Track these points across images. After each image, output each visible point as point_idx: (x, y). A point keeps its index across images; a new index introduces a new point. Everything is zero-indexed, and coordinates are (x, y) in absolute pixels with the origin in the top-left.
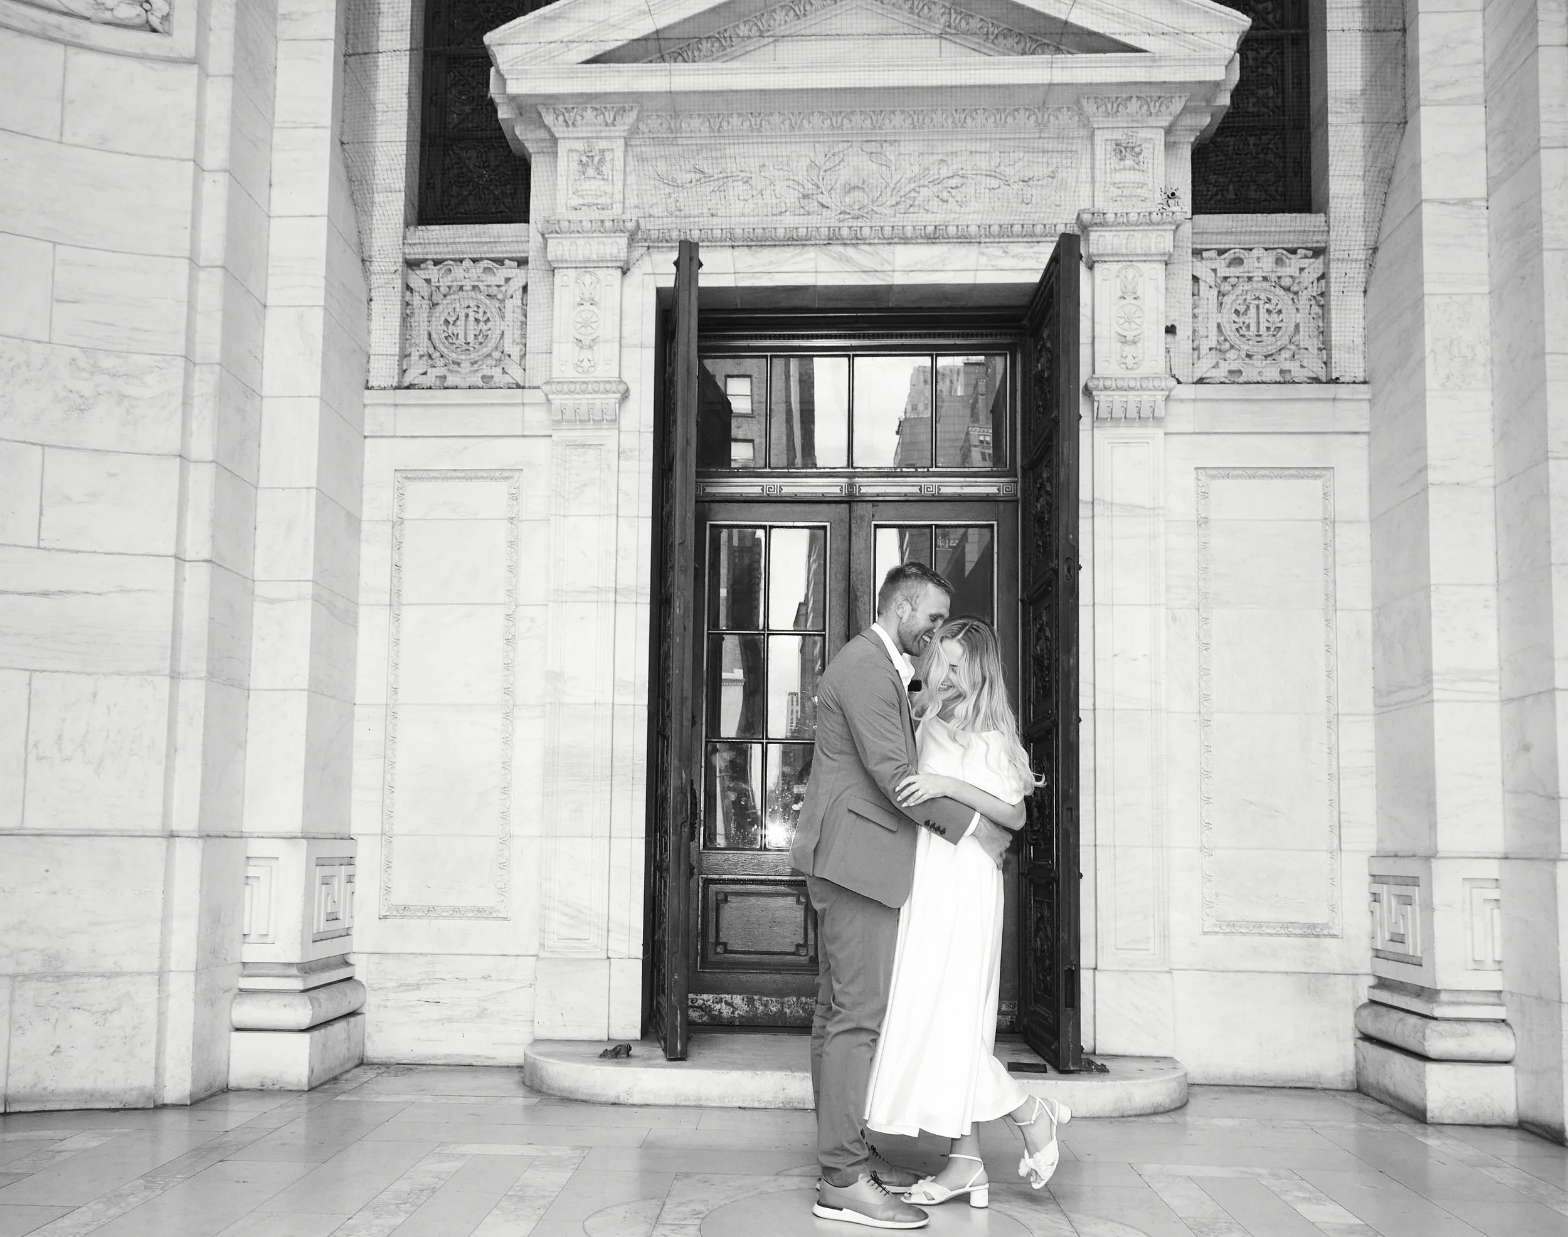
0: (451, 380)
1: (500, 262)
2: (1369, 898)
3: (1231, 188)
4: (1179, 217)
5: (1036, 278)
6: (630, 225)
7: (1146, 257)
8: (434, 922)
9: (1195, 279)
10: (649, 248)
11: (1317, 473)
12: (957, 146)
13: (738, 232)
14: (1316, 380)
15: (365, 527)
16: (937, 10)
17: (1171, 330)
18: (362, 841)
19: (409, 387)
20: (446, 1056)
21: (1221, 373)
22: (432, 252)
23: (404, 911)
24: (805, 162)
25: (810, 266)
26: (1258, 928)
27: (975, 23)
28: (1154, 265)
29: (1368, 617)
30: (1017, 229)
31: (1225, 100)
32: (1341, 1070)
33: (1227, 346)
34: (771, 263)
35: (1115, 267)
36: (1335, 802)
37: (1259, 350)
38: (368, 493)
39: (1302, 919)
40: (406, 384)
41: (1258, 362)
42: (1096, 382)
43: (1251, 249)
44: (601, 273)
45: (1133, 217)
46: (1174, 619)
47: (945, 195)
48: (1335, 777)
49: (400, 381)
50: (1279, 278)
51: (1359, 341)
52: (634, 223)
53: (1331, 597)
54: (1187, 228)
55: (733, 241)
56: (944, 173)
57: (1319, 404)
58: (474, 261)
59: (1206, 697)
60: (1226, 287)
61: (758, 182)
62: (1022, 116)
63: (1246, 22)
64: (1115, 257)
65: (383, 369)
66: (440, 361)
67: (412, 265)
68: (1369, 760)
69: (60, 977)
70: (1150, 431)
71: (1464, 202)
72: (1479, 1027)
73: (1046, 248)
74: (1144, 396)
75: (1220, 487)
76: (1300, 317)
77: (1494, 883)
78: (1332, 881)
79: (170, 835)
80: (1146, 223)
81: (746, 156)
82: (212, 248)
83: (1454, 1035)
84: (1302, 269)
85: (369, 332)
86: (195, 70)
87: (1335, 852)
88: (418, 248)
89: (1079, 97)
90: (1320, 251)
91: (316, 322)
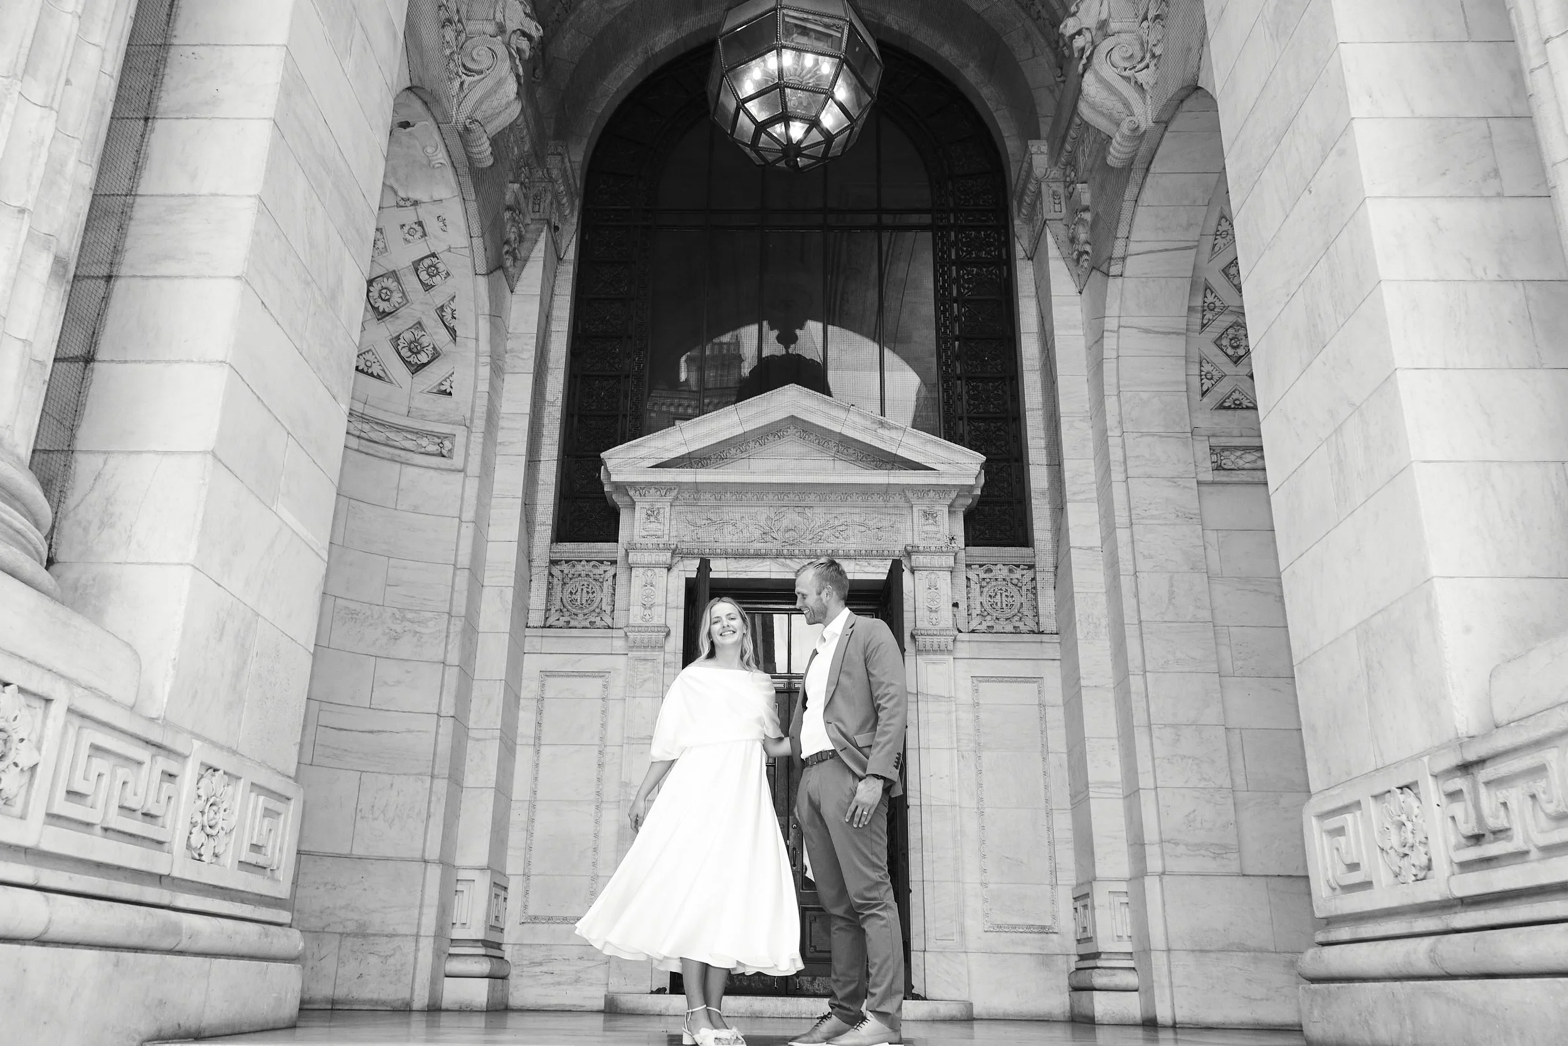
0: (572, 623)
1: (602, 562)
2: (1073, 910)
3: (987, 532)
4: (956, 549)
5: (884, 577)
6: (673, 547)
7: (941, 569)
8: (552, 926)
9: (968, 579)
10: (682, 557)
11: (1035, 680)
12: (843, 510)
13: (730, 551)
14: (1033, 632)
15: (522, 701)
16: (832, 444)
17: (956, 605)
18: (511, 878)
19: (550, 627)
20: (556, 1005)
21: (983, 627)
22: (565, 557)
23: (535, 919)
24: (764, 516)
25: (767, 568)
26: (1014, 928)
27: (851, 451)
28: (945, 572)
29: (1065, 756)
30: (874, 552)
31: (978, 492)
32: (1062, 1010)
33: (986, 613)
34: (746, 567)
35: (925, 573)
36: (1052, 858)
37: (1003, 616)
38: (524, 683)
39: (1037, 923)
40: (548, 625)
41: (1002, 622)
42: (916, 631)
43: (996, 565)
44: (656, 570)
45: (933, 549)
46: (963, 757)
47: (837, 534)
48: (1052, 843)
49: (545, 624)
50: (1011, 579)
51: (1053, 612)
52: (675, 545)
53: (1045, 746)
54: (962, 554)
55: (726, 555)
56: (837, 523)
57: (1034, 644)
58: (587, 561)
59: (982, 799)
60: (984, 584)
61: (740, 525)
62: (875, 497)
63: (984, 458)
64: (925, 568)
65: (536, 618)
66: (567, 614)
67: (554, 563)
68: (1069, 835)
69: (365, 936)
70: (946, 657)
71: (1091, 548)
72: (1120, 971)
73: (889, 563)
74: (942, 639)
75: (983, 686)
76: (1023, 599)
77: (1125, 894)
78: (1053, 902)
79: (426, 861)
80: (940, 551)
81: (733, 513)
82: (464, 559)
83: (1106, 975)
84: (1022, 575)
85: (529, 598)
86: (462, 474)
87: (1054, 885)
88: (558, 555)
89: (904, 489)
90: (1031, 567)
91: (509, 594)
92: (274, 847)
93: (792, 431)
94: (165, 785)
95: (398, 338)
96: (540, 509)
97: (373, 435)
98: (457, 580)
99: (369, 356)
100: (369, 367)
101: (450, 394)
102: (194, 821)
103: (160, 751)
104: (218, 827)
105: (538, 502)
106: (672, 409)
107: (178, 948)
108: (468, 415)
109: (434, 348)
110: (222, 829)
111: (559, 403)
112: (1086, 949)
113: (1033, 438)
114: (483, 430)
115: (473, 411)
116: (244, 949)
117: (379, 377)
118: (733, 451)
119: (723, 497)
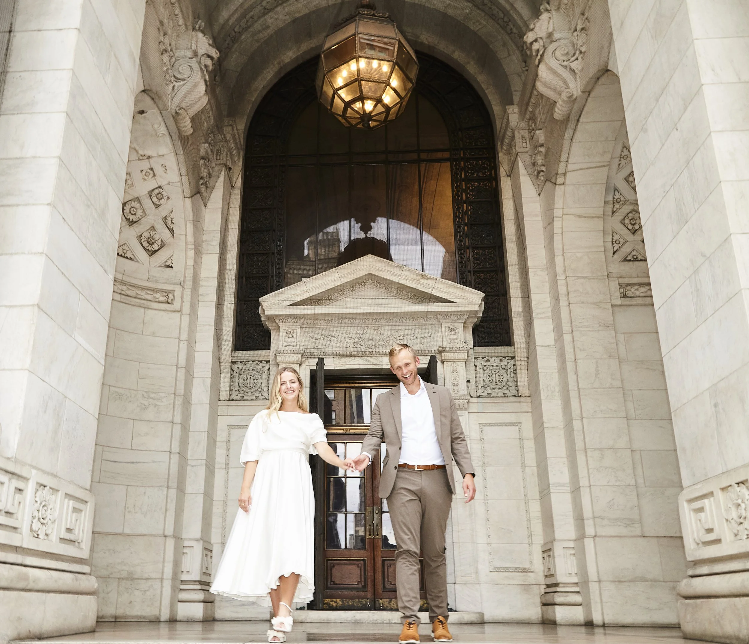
0: (245, 398)
1: (261, 362)
2: (542, 559)
3: (486, 338)
4: (468, 349)
5: (426, 366)
6: (302, 352)
7: (459, 360)
9: (476, 366)
10: (307, 358)
11: (516, 424)
12: (401, 327)
13: (335, 353)
14: (515, 396)
15: (218, 444)
16: (393, 289)
17: (468, 381)
18: (215, 545)
19: (232, 400)
20: (242, 617)
21: (485, 394)
22: (240, 359)
24: (355, 332)
25: (357, 363)
26: (507, 569)
27: (405, 293)
28: (462, 363)
29: (535, 469)
30: (420, 352)
31: (480, 315)
32: (537, 617)
33: (486, 386)
34: (345, 362)
35: (450, 363)
36: (529, 528)
37: (497, 387)
38: (219, 433)
39: (521, 566)
41: (496, 391)
43: (492, 357)
45: (454, 349)
48: (529, 520)
49: (229, 399)
50: (501, 366)
51: (527, 384)
53: (523, 463)
54: (472, 351)
55: (333, 356)
56: (397, 335)
57: (516, 403)
58: (253, 361)
59: (486, 495)
60: (485, 368)
61: (340, 338)
62: (420, 319)
63: (483, 295)
64: (450, 360)
65: (224, 395)
66: (242, 392)
67: (233, 363)
68: (539, 514)
69: (132, 579)
70: (463, 412)
71: (548, 346)
72: (571, 594)
73: (429, 357)
74: (461, 401)
75: (486, 429)
76: (509, 377)
77: (573, 549)
78: (530, 554)
79: (165, 536)
80: (459, 350)
81: (337, 331)
82: (182, 362)
83: (563, 596)
84: (508, 363)
85: (220, 383)
86: (180, 313)
87: (530, 544)
88: (236, 358)
89: (436, 314)
90: (513, 358)
91: (208, 382)
92: (79, 530)
93: (370, 282)
94: (17, 496)
95: (141, 236)
96: (224, 331)
97: (129, 293)
98: (179, 374)
99: (125, 247)
100: (125, 253)
101: (172, 267)
102: (34, 515)
103: (14, 476)
104: (48, 519)
105: (224, 328)
106: (300, 272)
107: (28, 587)
108: (182, 279)
109: (162, 241)
110: (50, 520)
111: (234, 270)
112: (550, 581)
113: (513, 282)
114: (191, 287)
115: (185, 277)
116: (65, 588)
117: (131, 259)
118: (336, 295)
119: (330, 322)
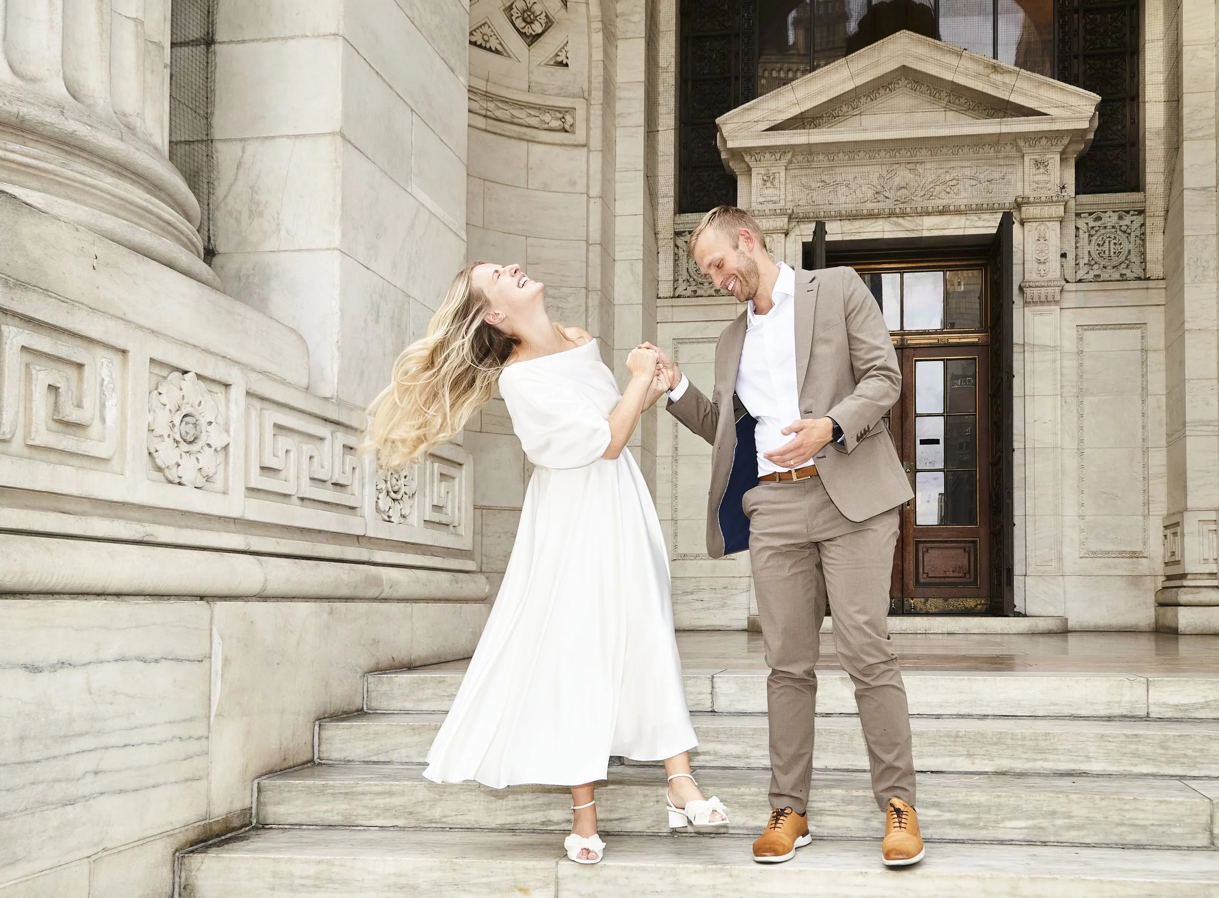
0: (699, 292)
2: (1163, 537)
3: (1098, 178)
4: (1066, 198)
5: (994, 231)
6: (789, 212)
7: (1050, 219)
8: (699, 562)
10: (798, 222)
11: (1138, 326)
12: (954, 164)
13: (844, 212)
14: (1139, 279)
16: (944, 94)
17: (1064, 255)
19: (679, 297)
20: (707, 626)
21: (1090, 276)
22: (686, 227)
23: (684, 557)
24: (877, 175)
25: (880, 228)
26: (1107, 554)
27: (963, 100)
28: (1054, 223)
29: (1164, 398)
30: (985, 206)
31: (1091, 136)
32: (1148, 622)
33: (1093, 262)
34: (860, 228)
35: (1035, 224)
36: (1146, 491)
37: (1110, 264)
39: (1129, 549)
40: (677, 295)
41: (1109, 270)
42: (1025, 284)
43: (1106, 212)
44: (775, 236)
45: (1043, 199)
46: (1066, 402)
47: (948, 190)
48: (1146, 479)
49: (674, 294)
50: (1121, 226)
51: (1161, 258)
52: (791, 210)
53: (1144, 389)
54: (1072, 203)
55: (841, 217)
56: (948, 178)
57: (1141, 291)
59: (1082, 441)
60: (1093, 232)
61: (853, 186)
62: (987, 148)
63: (1099, 98)
64: (1034, 219)
65: (665, 289)
66: (693, 283)
67: (678, 234)
68: (1163, 470)
70: (1052, 307)
71: (1204, 189)
72: (1204, 589)
73: (1000, 216)
74: (1050, 290)
75: (1089, 335)
76: (1131, 246)
77: (1214, 522)
78: (1145, 530)
80: (1050, 201)
81: (847, 173)
82: (595, 235)
83: (1192, 593)
84: (1132, 222)
85: (658, 270)
86: (585, 149)
87: (1146, 516)
88: (681, 226)
89: (1015, 139)
90: (1141, 212)
91: (639, 267)
92: (453, 507)
93: (903, 82)
94: (348, 458)
95: (510, 8)
96: (661, 180)
97: (499, 114)
98: (591, 255)
99: (485, 30)
100: (486, 42)
101: (567, 65)
102: (379, 488)
103: (339, 427)
104: (402, 492)
105: (660, 174)
106: (782, 75)
107: (383, 596)
108: (586, 87)
109: (547, 16)
110: (405, 493)
111: (672, 68)
112: (1173, 570)
113: (1152, 73)
114: (601, 101)
115: (590, 82)
116: (439, 594)
117: (497, 52)
118: (845, 108)
119: (836, 158)
